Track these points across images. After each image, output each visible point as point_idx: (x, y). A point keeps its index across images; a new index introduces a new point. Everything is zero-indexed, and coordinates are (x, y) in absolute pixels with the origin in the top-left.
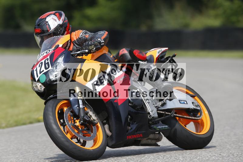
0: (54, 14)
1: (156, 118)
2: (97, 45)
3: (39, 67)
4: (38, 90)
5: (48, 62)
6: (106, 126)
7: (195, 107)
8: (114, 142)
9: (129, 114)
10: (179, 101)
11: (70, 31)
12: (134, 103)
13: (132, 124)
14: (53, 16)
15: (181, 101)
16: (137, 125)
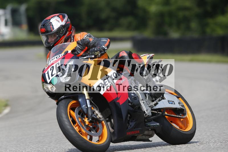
0: (58, 16)
1: (150, 117)
2: (102, 51)
4: (49, 91)
6: (109, 123)
7: (181, 107)
8: (116, 138)
9: (129, 113)
12: (133, 103)
13: (131, 122)
14: (57, 18)
15: (170, 101)
16: (136, 122)
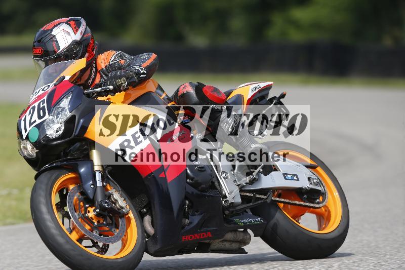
0: (67, 23)
1: (238, 205)
2: (132, 77)
3: (29, 114)
4: (29, 155)
5: (44, 106)
6: (147, 219)
7: (311, 186)
8: (158, 247)
9: (186, 198)
10: (284, 174)
11: (94, 52)
12: (196, 179)
13: (192, 215)
14: (64, 26)
15: (287, 174)
16: (202, 216)
